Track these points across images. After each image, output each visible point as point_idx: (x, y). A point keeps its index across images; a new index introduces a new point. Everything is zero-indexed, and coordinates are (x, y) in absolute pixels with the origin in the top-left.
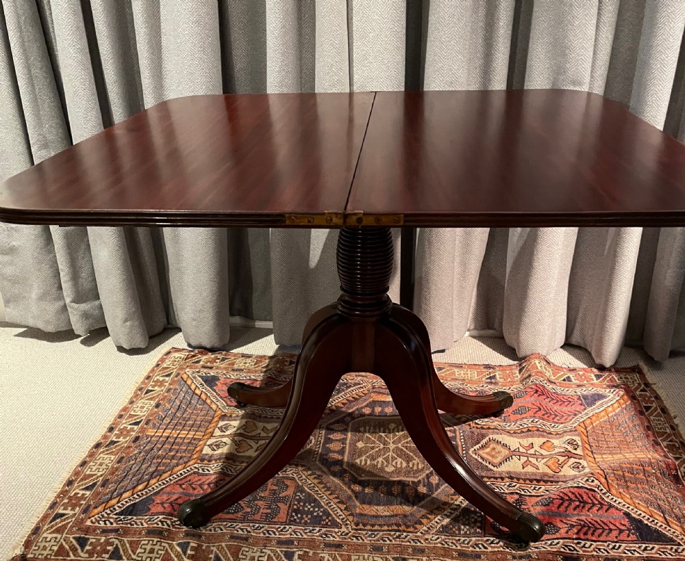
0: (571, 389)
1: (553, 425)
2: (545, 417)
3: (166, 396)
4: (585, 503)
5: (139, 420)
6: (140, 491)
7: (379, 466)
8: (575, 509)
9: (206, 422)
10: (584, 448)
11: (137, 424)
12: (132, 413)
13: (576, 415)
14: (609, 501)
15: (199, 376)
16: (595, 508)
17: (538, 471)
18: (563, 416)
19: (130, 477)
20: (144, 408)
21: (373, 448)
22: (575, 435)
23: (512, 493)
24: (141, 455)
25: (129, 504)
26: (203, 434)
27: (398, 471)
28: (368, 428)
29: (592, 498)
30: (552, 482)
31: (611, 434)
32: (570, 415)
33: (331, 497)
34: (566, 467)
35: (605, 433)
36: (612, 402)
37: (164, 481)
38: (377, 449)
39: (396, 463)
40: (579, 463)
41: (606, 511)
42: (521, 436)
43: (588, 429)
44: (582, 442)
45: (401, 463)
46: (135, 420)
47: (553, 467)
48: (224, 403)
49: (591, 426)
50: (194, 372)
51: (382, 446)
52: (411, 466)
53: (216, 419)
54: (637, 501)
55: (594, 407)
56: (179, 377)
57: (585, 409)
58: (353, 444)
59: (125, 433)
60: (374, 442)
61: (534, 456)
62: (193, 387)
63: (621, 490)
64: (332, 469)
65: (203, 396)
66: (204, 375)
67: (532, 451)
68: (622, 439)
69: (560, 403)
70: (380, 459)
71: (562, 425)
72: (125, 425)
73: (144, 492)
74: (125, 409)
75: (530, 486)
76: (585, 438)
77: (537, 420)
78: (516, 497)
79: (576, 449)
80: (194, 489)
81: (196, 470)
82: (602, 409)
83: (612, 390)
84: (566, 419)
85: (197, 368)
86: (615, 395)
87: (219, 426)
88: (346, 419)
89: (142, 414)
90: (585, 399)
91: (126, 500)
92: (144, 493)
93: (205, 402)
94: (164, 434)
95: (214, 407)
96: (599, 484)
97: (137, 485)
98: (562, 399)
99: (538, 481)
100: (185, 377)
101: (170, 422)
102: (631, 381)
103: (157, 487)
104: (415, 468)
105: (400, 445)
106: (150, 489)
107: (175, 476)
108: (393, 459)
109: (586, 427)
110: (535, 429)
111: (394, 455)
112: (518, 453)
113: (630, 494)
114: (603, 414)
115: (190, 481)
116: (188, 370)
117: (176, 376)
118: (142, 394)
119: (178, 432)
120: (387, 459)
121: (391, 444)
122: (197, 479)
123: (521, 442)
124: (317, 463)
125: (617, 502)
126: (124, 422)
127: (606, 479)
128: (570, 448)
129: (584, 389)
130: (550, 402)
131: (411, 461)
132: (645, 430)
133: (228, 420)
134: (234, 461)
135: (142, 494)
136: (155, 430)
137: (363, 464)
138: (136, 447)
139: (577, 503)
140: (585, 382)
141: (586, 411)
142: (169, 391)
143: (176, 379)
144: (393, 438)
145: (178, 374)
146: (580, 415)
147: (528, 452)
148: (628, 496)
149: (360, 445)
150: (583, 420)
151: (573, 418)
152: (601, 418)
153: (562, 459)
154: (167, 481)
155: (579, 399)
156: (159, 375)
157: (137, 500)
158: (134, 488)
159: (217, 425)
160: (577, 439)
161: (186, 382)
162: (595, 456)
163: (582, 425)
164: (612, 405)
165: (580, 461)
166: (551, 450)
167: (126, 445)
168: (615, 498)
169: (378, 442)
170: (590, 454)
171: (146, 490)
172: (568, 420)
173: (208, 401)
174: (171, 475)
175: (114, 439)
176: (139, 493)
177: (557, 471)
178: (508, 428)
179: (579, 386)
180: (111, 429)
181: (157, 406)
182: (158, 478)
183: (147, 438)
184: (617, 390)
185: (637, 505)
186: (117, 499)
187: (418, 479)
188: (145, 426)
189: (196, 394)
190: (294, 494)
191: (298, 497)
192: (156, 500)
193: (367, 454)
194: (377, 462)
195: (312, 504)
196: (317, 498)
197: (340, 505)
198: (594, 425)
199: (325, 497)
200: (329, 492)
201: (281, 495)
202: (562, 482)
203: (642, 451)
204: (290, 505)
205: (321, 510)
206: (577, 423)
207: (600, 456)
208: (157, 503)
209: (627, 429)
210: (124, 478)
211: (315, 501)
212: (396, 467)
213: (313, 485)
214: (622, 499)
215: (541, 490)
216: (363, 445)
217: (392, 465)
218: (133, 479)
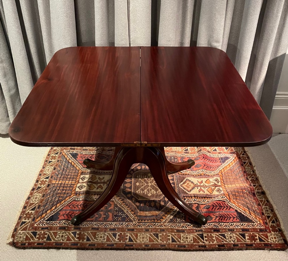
0: (216, 155)
1: (210, 172)
2: (207, 169)
3: (57, 164)
4: (221, 206)
5: (48, 176)
6: (54, 210)
7: (145, 194)
8: (218, 209)
9: (75, 176)
10: (221, 182)
11: (47, 178)
12: (45, 173)
13: (218, 167)
14: (230, 205)
15: (70, 153)
16: (225, 209)
17: (204, 193)
18: (213, 168)
19: (49, 203)
20: (49, 170)
21: (142, 185)
22: (218, 177)
23: (195, 204)
24: (51, 193)
25: (50, 216)
26: (75, 182)
27: (153, 196)
28: (140, 176)
29: (224, 204)
30: (209, 198)
31: (231, 175)
32: (216, 167)
33: (128, 209)
34: (215, 191)
35: (229, 175)
36: (232, 161)
37: (62, 205)
38: (144, 186)
39: (152, 192)
40: (219, 189)
41: (229, 210)
42: (198, 178)
43: (223, 174)
44: (220, 179)
45: (154, 192)
46: (46, 176)
47: (210, 192)
48: (82, 166)
49: (224, 172)
50: (67, 152)
51: (146, 184)
52: (157, 193)
53: (79, 174)
54: (240, 205)
55: (225, 163)
56: (62, 154)
57: (222, 164)
58: (135, 184)
59: (43, 183)
60: (143, 183)
61: (203, 186)
62: (68, 159)
63: (234, 200)
64: (127, 196)
65: (73, 163)
66: (72, 153)
67: (202, 184)
68: (235, 177)
69: (212, 161)
70: (146, 190)
71: (213, 172)
72: (43, 179)
73: (55, 210)
74: (41, 171)
75: (201, 200)
76: (222, 178)
77: (204, 170)
78: (197, 205)
79: (218, 183)
80: (75, 208)
81: (74, 199)
82: (228, 164)
83: (232, 155)
84: (214, 169)
85: (68, 150)
86: (233, 157)
87: (81, 178)
88: (131, 172)
89: (49, 173)
90: (221, 159)
91: (49, 214)
93: (74, 166)
94: (59, 183)
95: (78, 168)
96: (226, 198)
97: (52, 207)
98: (213, 160)
99: (205, 198)
100: (64, 154)
101: (61, 177)
102: (239, 150)
103: (60, 207)
104: (159, 194)
105: (153, 184)
106: (57, 208)
107: (67, 202)
108: (151, 190)
109: (222, 173)
110: (203, 174)
111: (151, 188)
112: (197, 186)
113: (237, 202)
114: (228, 166)
115: (73, 204)
116: (65, 150)
117: (60, 154)
118: (47, 163)
119: (65, 181)
120: (148, 190)
121: (149, 183)
122: (75, 203)
123: (198, 181)
124: (122, 193)
125: (233, 205)
126: (42, 177)
127: (229, 196)
128: (216, 183)
129: (221, 154)
130: (208, 161)
131: (158, 191)
132: (243, 173)
133: (84, 175)
134: (89, 194)
135: (55, 211)
136: (56, 181)
137: (139, 193)
138: (49, 189)
139: (219, 207)
140: (222, 151)
141: (222, 165)
142: (58, 161)
143: (60, 155)
144: (150, 181)
145: (61, 153)
146: (220, 167)
147: (201, 185)
148: (237, 203)
149: (138, 184)
150: (221, 169)
151: (217, 168)
152: (228, 168)
153: (213, 188)
154: (63, 205)
155: (219, 159)
156: (53, 153)
157: (53, 214)
158: (51, 208)
159: (80, 177)
160: (219, 178)
161: (64, 156)
162: (225, 185)
163: (220, 172)
164: (232, 162)
165: (220, 188)
166: (209, 183)
167: (44, 188)
169: (144, 183)
170: (223, 184)
172: (215, 169)
173: (75, 166)
174: (65, 202)
175: (39, 186)
176: (54, 211)
177: (212, 193)
178: (193, 174)
179: (219, 153)
180: (37, 181)
181: (55, 169)
182: (60, 203)
183: (53, 185)
184: (234, 154)
185: (240, 206)
186: (45, 213)
187: (160, 199)
188: (51, 179)
189: (70, 163)
190: (114, 208)
191: (115, 210)
192: (60, 213)
193: (141, 188)
194: (145, 192)
195: (121, 212)
196: (123, 209)
197: (132, 212)
198: (225, 171)
199: (126, 209)
200: (127, 207)
201: (109, 209)
202: (213, 197)
203: (242, 183)
204: (113, 213)
205: (125, 215)
206: (219, 171)
207: (227, 185)
208: (61, 215)
209: (237, 173)
210: (46, 204)
211: (122, 211)
212: (152, 194)
213: (121, 204)
214: (235, 204)
215: (206, 201)
216: (139, 184)
217: (150, 193)
218: (50, 204)
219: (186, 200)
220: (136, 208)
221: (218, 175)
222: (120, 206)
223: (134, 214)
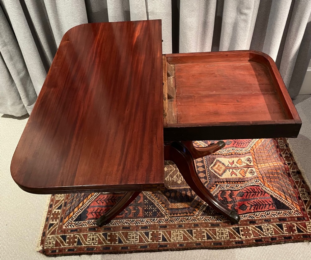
1: (241, 149)
2: (237, 146)
4: (256, 192)
7: (175, 181)
8: (252, 196)
10: (253, 161)
14: (265, 190)
16: (260, 194)
17: (237, 177)
18: (244, 144)
21: (171, 171)
22: (250, 155)
23: (228, 190)
25: (78, 215)
27: (183, 183)
29: (258, 189)
30: (242, 182)
31: (263, 152)
33: (159, 200)
34: (247, 173)
35: (261, 152)
37: (89, 200)
38: (173, 171)
40: (252, 170)
41: (264, 195)
42: (229, 157)
43: (255, 151)
44: (253, 158)
47: (243, 174)
51: (174, 169)
54: (275, 188)
60: (171, 167)
61: (235, 168)
63: (269, 184)
67: (234, 166)
68: (268, 154)
70: (175, 177)
71: (244, 149)
75: (234, 185)
76: (254, 156)
77: (234, 148)
78: (230, 192)
79: (250, 163)
80: (103, 203)
91: (77, 212)
92: (83, 208)
96: (261, 182)
97: (79, 204)
99: (237, 182)
103: (87, 203)
106: (85, 205)
107: (94, 197)
108: (180, 176)
110: (234, 153)
112: (228, 168)
113: (272, 185)
114: (260, 141)
115: (100, 198)
122: (103, 197)
123: (230, 161)
125: (268, 190)
127: (263, 179)
128: (248, 163)
132: (276, 148)
137: (168, 180)
139: (253, 193)
146: (251, 143)
150: (252, 146)
151: (248, 145)
152: (259, 144)
153: (245, 169)
154: (91, 200)
157: (81, 212)
158: (78, 205)
160: (251, 157)
162: (258, 165)
163: (252, 149)
166: (241, 164)
168: (267, 188)
170: (256, 164)
171: (83, 206)
172: (246, 146)
174: (92, 196)
176: (81, 208)
177: (244, 176)
178: (223, 153)
182: (86, 198)
185: (275, 190)
186: (73, 212)
190: (144, 201)
191: (145, 203)
192: (88, 211)
193: (169, 175)
194: (174, 179)
195: (152, 206)
196: (153, 202)
197: (163, 205)
198: (257, 148)
199: (156, 201)
200: (157, 198)
201: (139, 202)
202: (247, 181)
203: (276, 161)
204: (143, 207)
205: (156, 208)
206: (250, 148)
207: (260, 165)
208: (90, 213)
209: (269, 148)
210: (73, 201)
211: (153, 204)
212: (182, 181)
213: (150, 195)
214: (269, 188)
215: (239, 187)
216: (167, 169)
217: (180, 179)
218: (77, 200)
219: (218, 186)
220: (166, 200)
221: (250, 153)
222: (150, 198)
223: (165, 207)
